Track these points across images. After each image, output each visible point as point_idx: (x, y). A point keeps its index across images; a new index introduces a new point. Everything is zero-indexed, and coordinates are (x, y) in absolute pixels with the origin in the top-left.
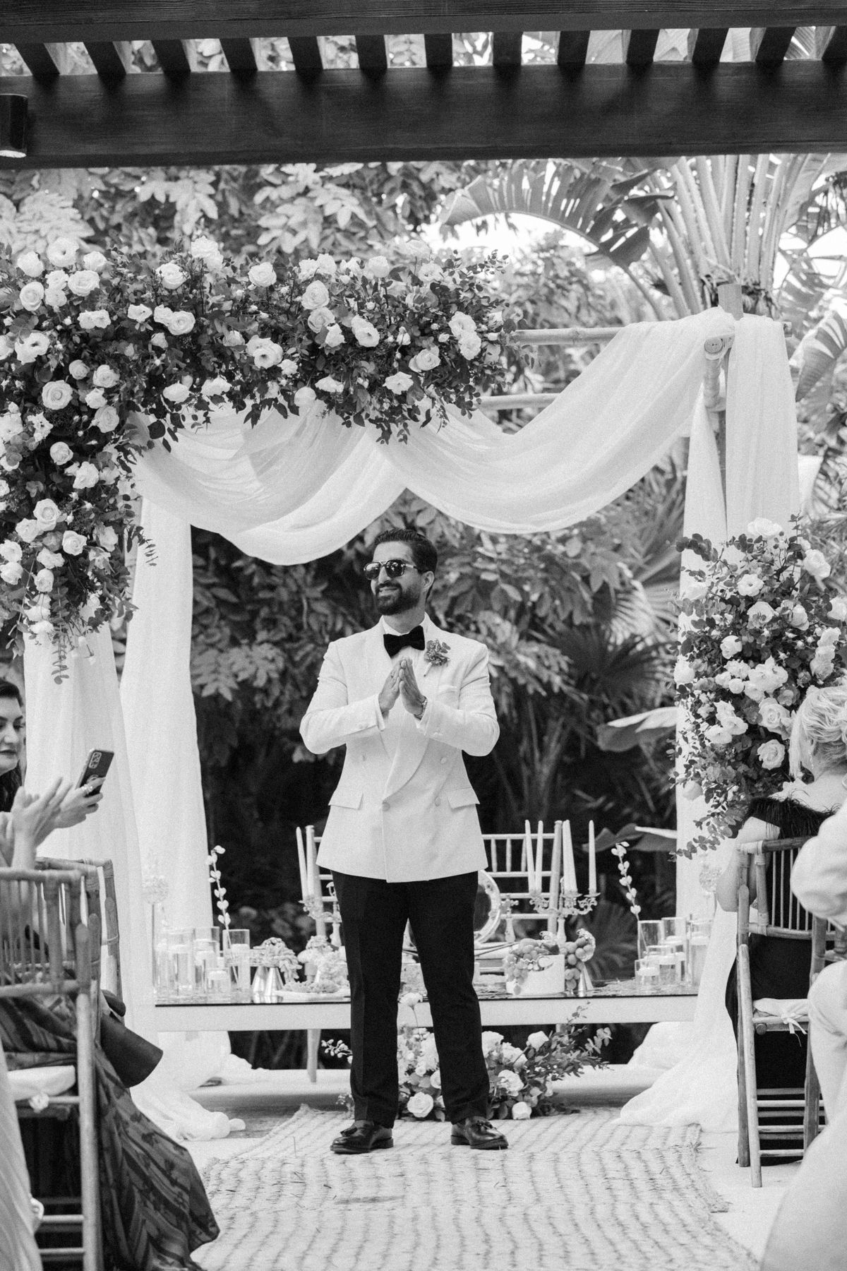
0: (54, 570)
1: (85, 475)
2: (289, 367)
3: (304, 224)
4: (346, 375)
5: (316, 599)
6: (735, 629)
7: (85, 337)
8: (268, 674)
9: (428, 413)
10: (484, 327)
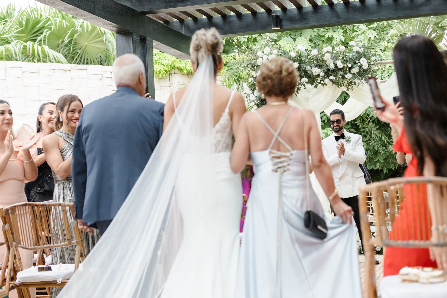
2: (322, 74)
3: (364, 40)
4: (336, 76)
5: (375, 130)
9: (359, 83)
10: (369, 61)
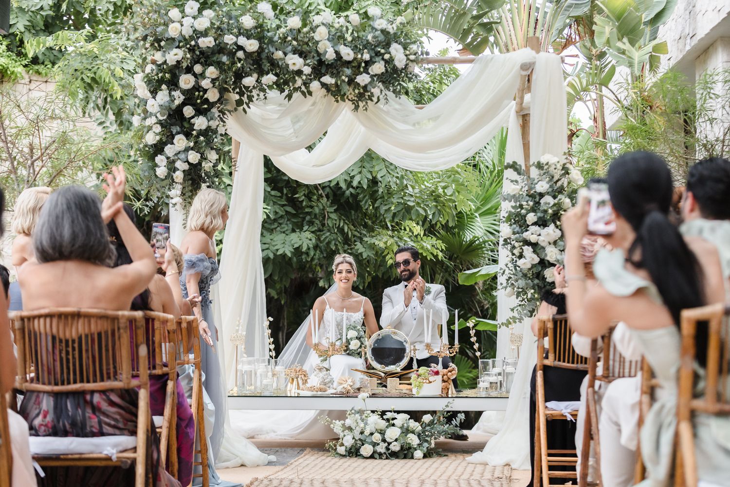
0: (184, 171)
1: (200, 123)
2: (307, 70)
4: (336, 75)
6: (533, 210)
7: (202, 53)
8: (308, 245)
9: (378, 97)
